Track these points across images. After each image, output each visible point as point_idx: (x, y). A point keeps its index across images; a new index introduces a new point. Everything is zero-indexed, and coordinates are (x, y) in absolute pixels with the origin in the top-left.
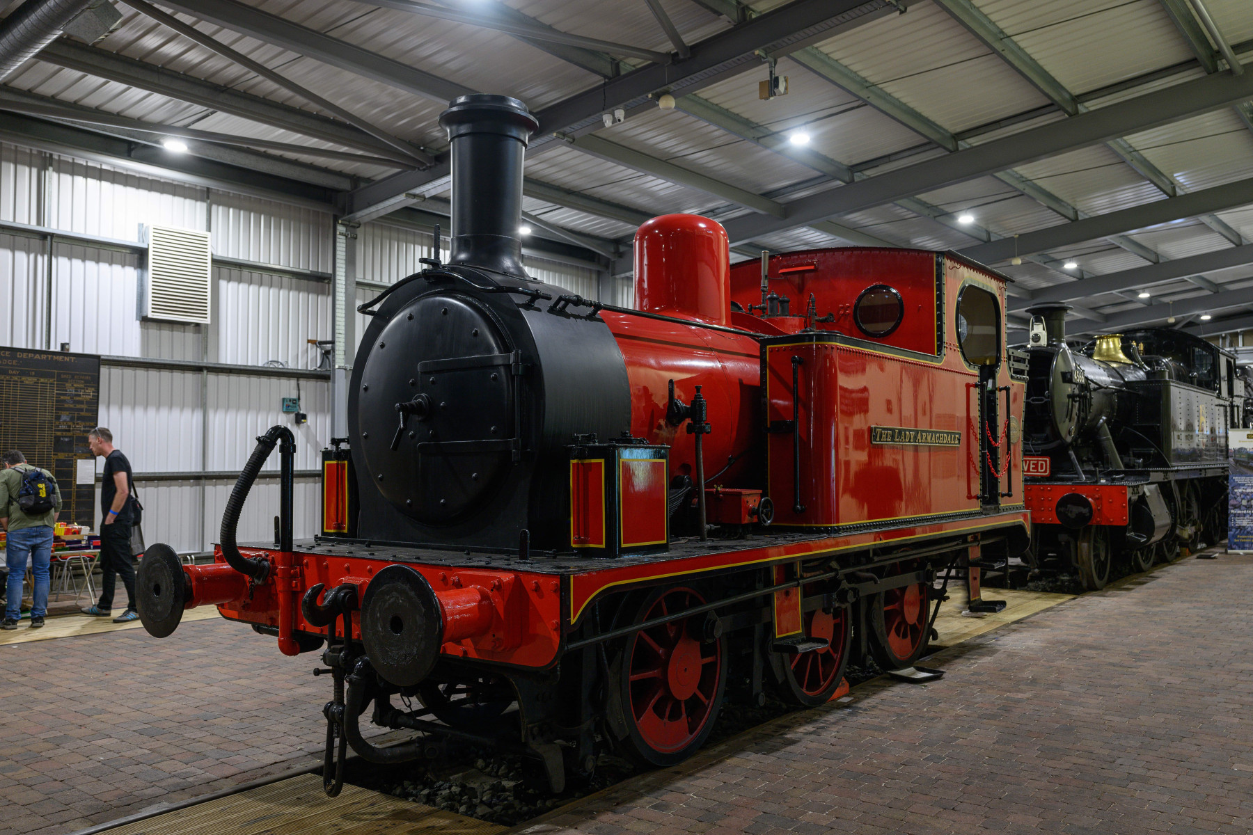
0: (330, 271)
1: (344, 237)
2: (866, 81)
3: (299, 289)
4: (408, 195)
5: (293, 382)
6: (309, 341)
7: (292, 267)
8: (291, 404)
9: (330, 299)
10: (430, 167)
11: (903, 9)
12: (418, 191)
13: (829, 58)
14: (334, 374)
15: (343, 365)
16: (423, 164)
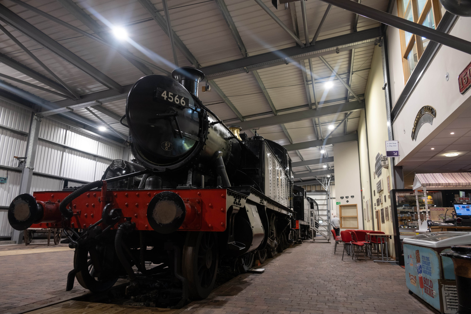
0: (27, 132)
1: (36, 120)
2: (225, 95)
3: (13, 137)
4: (67, 108)
5: (5, 172)
6: (14, 157)
7: (12, 127)
8: (3, 180)
9: (26, 143)
10: (77, 99)
11: (248, 72)
12: (71, 107)
13: (217, 86)
14: (24, 170)
15: (28, 167)
16: (76, 98)
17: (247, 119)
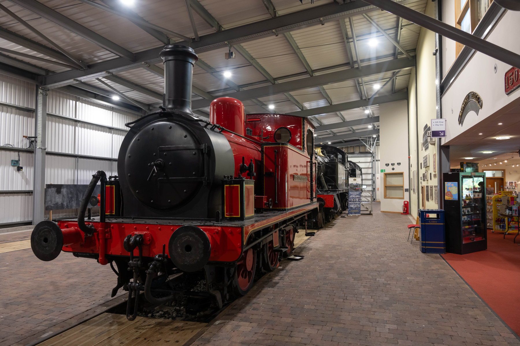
0: (34, 107)
1: (42, 94)
2: (252, 57)
3: (20, 115)
4: (75, 80)
5: (16, 153)
6: (24, 136)
7: (17, 104)
8: (16, 162)
9: (34, 120)
10: (85, 70)
11: (277, 34)
12: (79, 79)
13: (243, 48)
14: (35, 151)
15: (40, 147)
16: (82, 68)
17: (280, 81)
